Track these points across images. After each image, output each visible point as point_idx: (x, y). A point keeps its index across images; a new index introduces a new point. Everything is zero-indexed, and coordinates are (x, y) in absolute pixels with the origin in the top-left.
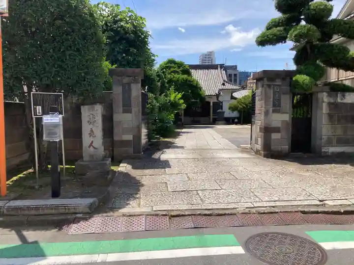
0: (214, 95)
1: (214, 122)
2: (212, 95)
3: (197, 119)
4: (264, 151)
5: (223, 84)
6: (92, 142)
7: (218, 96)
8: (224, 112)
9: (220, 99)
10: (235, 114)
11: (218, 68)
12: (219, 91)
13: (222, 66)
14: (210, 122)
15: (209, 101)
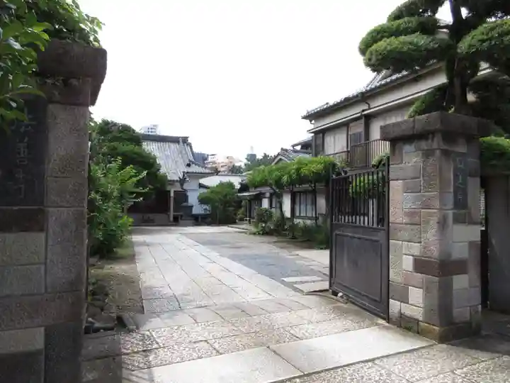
0: (177, 181)
1: (176, 221)
2: (174, 181)
3: (151, 216)
4: (441, 326)
5: (189, 165)
7: (182, 181)
8: (192, 207)
9: (185, 186)
11: (178, 142)
12: (184, 176)
13: (185, 140)
14: (170, 222)
15: (169, 189)
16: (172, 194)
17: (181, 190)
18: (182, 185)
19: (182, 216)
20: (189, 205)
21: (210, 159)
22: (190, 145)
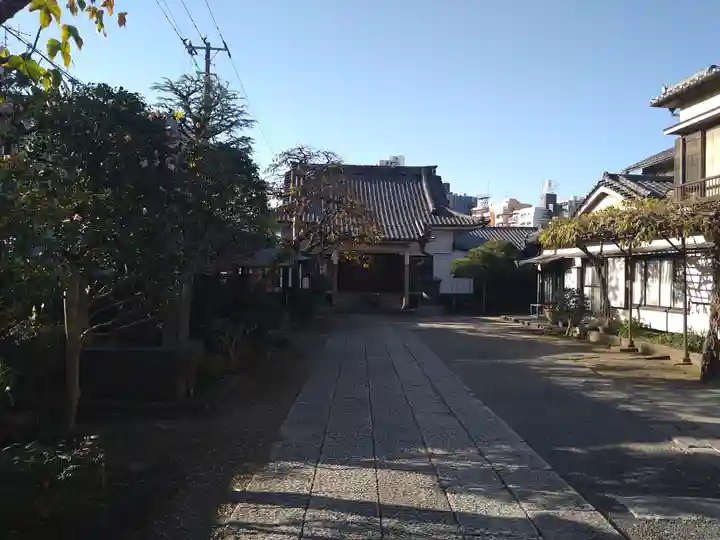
0: (414, 239)
1: (414, 306)
2: (409, 240)
5: (434, 213)
11: (418, 175)
15: (401, 254)
16: (407, 262)
17: (420, 254)
18: (422, 246)
20: (435, 279)
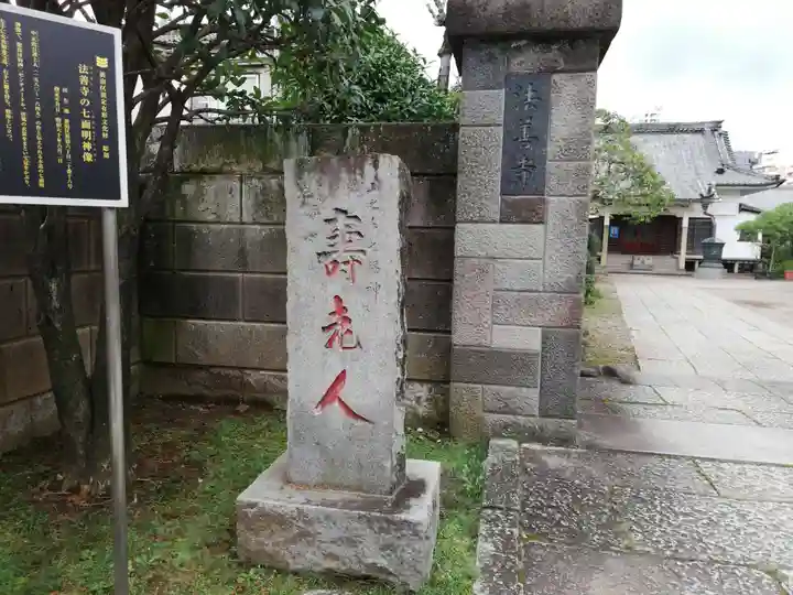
0: (696, 201)
1: (691, 270)
2: (688, 200)
3: (649, 260)
5: (720, 171)
6: (341, 377)
7: (705, 200)
8: (722, 245)
9: (710, 210)
10: (750, 251)
11: (701, 131)
12: (710, 190)
13: (716, 126)
14: (678, 269)
15: (678, 216)
16: (685, 223)
17: (702, 216)
18: (705, 207)
19: (701, 262)
20: (717, 241)
21: (764, 162)
22: (725, 135)
